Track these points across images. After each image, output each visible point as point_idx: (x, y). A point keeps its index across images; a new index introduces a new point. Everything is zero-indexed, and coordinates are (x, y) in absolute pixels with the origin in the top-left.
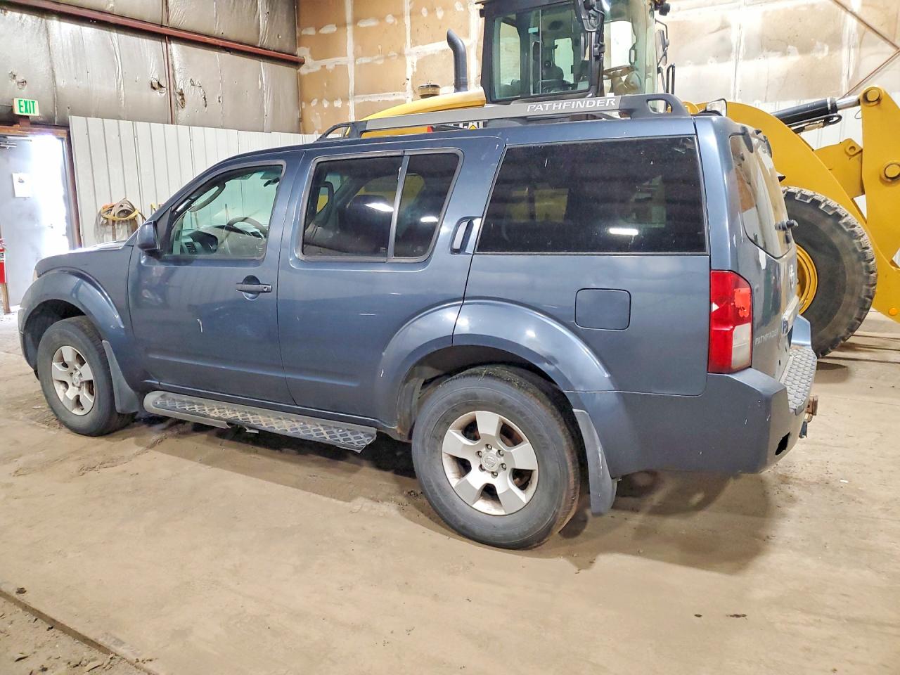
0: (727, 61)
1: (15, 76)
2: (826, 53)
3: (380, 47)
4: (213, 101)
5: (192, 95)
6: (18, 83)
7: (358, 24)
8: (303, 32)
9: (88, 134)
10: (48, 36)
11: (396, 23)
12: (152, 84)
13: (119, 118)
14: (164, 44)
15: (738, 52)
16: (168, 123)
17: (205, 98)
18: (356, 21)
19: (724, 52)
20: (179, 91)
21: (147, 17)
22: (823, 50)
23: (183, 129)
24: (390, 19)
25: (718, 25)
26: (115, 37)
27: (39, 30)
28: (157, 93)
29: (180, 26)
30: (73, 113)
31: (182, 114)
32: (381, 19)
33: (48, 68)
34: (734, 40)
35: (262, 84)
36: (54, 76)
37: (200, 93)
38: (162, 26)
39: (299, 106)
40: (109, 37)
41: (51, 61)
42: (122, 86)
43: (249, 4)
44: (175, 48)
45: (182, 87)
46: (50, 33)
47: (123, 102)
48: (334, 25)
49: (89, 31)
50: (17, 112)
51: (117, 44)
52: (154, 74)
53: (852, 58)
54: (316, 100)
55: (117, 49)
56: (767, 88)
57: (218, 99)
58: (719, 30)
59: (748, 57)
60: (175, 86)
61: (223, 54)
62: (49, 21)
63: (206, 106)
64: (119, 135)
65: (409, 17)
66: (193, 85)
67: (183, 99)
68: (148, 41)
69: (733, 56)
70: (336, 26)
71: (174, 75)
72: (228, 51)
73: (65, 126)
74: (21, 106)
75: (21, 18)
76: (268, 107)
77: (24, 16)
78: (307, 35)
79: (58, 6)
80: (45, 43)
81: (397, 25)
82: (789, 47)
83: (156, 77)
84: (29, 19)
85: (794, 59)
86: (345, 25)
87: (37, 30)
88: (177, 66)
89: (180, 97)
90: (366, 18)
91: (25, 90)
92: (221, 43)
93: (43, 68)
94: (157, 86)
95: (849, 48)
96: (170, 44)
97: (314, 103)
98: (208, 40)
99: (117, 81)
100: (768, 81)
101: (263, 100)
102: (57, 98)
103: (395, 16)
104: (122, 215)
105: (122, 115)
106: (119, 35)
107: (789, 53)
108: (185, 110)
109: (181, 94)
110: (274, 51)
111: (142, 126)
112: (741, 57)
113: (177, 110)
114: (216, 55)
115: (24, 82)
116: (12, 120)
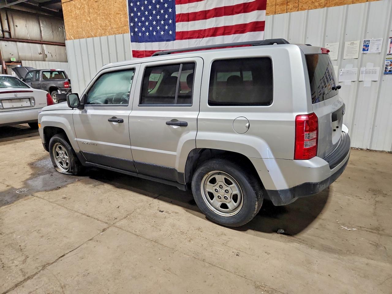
1: (11, 54)
4: (54, 56)
9: (26, 64)
10: (17, 45)
12: (39, 53)
14: (41, 45)
16: (43, 61)
17: (52, 55)
21: (37, 40)
23: (46, 62)
26: (30, 44)
27: (15, 45)
28: (40, 55)
29: (45, 41)
30: (22, 60)
31: (47, 59)
36: (18, 53)
37: (50, 54)
38: (41, 41)
41: (18, 51)
42: (33, 54)
44: (44, 45)
45: (46, 53)
47: (33, 57)
49: (25, 44)
50: (11, 60)
52: (40, 51)
55: (31, 47)
60: (44, 53)
61: (56, 46)
63: (52, 57)
64: (32, 64)
67: (47, 56)
68: (38, 44)
71: (44, 51)
73: (21, 62)
79: (18, 40)
80: (16, 47)
84: (13, 43)
88: (45, 49)
91: (13, 56)
92: (55, 44)
93: (16, 52)
98: (51, 43)
102: (19, 57)
105: (33, 60)
108: (47, 58)
109: (46, 55)
111: (37, 62)
113: (45, 58)
114: (54, 46)
115: (13, 55)
116: (10, 62)
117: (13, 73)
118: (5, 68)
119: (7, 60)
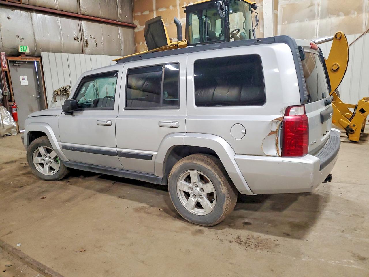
0: (313, 20)
1: (19, 36)
2: (356, 15)
3: (167, 19)
4: (99, 44)
5: (91, 42)
6: (20, 39)
7: (158, 10)
8: (136, 14)
9: (49, 59)
10: (32, 19)
11: (174, 9)
12: (74, 38)
13: (61, 52)
14: (79, 21)
15: (318, 15)
16: (81, 54)
17: (96, 43)
18: (157, 9)
19: (312, 16)
20: (85, 40)
21: (71, 10)
22: (354, 14)
23: (87, 56)
24: (171, 8)
25: (309, 4)
26: (59, 18)
27: (28, 17)
28: (77, 41)
29: (85, 13)
30: (43, 51)
31: (87, 50)
32: (168, 7)
33: (32, 32)
34: (316, 11)
35: (119, 36)
36: (35, 36)
37: (94, 41)
39: (135, 45)
40: (56, 19)
41: (33, 30)
42: (62, 39)
43: (113, 3)
44: (83, 23)
45: (87, 39)
46: (32, 18)
47: (63, 46)
48: (148, 11)
49: (48, 17)
50: (20, 51)
51: (60, 22)
53: (367, 16)
54: (142, 42)
55: (60, 24)
56: (331, 30)
57: (101, 43)
58: (309, 6)
59: (322, 18)
60: (84, 38)
61: (103, 25)
62: (32, 13)
63: (97, 46)
64: (62, 59)
65: (179, 6)
66: (91, 38)
67: (87, 43)
68: (72, 20)
69: (316, 18)
70: (149, 11)
71: (83, 34)
72: (105, 23)
73: (40, 56)
74: (21, 49)
75: (20, 12)
76: (122, 46)
77: (22, 11)
78: (137, 15)
79: (35, 7)
80: (30, 22)
81: (174, 10)
82: (340, 13)
83: (76, 35)
84: (24, 13)
85: (342, 18)
86: (153, 11)
87: (27, 17)
88: (84, 30)
89: (86, 43)
90: (161, 7)
91: (23, 42)
92: (102, 20)
93: (30, 33)
94: (76, 39)
95: (366, 13)
96: (81, 21)
97: (141, 44)
98: (97, 19)
99: (60, 37)
100: (331, 28)
101: (120, 43)
102: (36, 46)
103: (173, 6)
104: (64, 92)
106: (61, 18)
107: (340, 15)
108: (88, 48)
109: (86, 42)
110: (124, 22)
111: (70, 55)
112: (319, 18)
113: (85, 48)
114: (100, 25)
115: (23, 39)
116: (19, 54)
117: (24, 79)
118: (7, 69)
119: (9, 51)
